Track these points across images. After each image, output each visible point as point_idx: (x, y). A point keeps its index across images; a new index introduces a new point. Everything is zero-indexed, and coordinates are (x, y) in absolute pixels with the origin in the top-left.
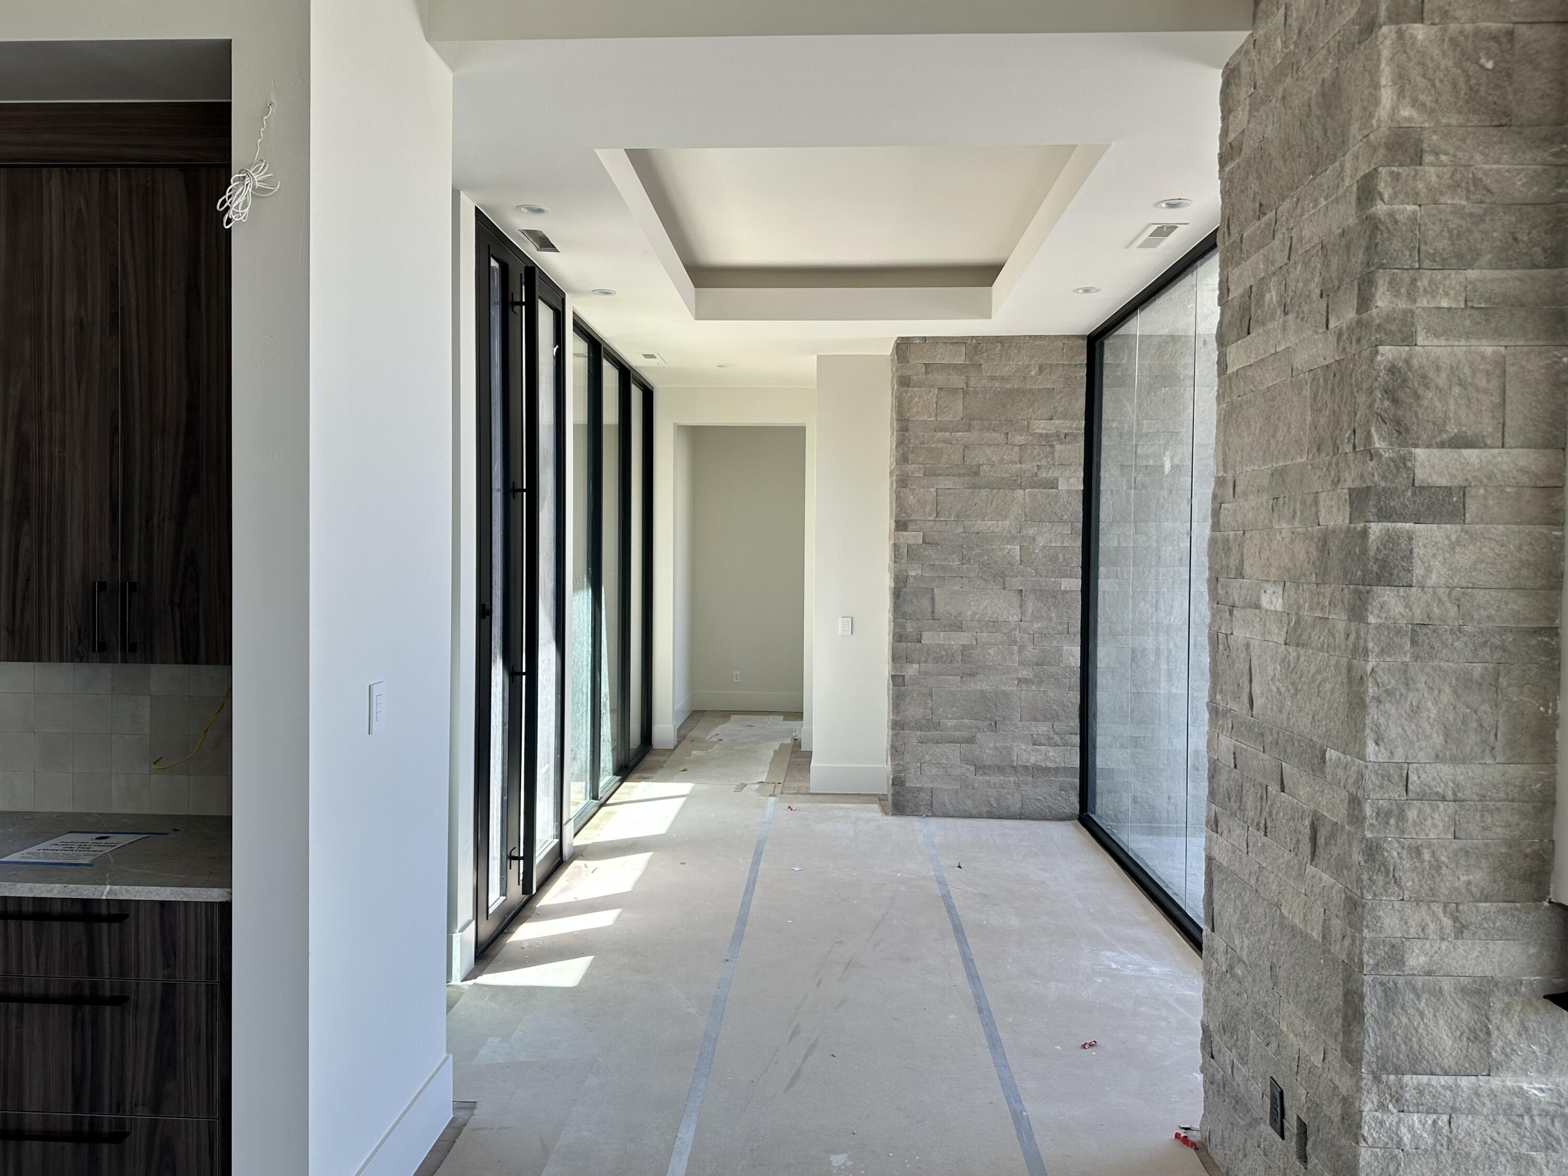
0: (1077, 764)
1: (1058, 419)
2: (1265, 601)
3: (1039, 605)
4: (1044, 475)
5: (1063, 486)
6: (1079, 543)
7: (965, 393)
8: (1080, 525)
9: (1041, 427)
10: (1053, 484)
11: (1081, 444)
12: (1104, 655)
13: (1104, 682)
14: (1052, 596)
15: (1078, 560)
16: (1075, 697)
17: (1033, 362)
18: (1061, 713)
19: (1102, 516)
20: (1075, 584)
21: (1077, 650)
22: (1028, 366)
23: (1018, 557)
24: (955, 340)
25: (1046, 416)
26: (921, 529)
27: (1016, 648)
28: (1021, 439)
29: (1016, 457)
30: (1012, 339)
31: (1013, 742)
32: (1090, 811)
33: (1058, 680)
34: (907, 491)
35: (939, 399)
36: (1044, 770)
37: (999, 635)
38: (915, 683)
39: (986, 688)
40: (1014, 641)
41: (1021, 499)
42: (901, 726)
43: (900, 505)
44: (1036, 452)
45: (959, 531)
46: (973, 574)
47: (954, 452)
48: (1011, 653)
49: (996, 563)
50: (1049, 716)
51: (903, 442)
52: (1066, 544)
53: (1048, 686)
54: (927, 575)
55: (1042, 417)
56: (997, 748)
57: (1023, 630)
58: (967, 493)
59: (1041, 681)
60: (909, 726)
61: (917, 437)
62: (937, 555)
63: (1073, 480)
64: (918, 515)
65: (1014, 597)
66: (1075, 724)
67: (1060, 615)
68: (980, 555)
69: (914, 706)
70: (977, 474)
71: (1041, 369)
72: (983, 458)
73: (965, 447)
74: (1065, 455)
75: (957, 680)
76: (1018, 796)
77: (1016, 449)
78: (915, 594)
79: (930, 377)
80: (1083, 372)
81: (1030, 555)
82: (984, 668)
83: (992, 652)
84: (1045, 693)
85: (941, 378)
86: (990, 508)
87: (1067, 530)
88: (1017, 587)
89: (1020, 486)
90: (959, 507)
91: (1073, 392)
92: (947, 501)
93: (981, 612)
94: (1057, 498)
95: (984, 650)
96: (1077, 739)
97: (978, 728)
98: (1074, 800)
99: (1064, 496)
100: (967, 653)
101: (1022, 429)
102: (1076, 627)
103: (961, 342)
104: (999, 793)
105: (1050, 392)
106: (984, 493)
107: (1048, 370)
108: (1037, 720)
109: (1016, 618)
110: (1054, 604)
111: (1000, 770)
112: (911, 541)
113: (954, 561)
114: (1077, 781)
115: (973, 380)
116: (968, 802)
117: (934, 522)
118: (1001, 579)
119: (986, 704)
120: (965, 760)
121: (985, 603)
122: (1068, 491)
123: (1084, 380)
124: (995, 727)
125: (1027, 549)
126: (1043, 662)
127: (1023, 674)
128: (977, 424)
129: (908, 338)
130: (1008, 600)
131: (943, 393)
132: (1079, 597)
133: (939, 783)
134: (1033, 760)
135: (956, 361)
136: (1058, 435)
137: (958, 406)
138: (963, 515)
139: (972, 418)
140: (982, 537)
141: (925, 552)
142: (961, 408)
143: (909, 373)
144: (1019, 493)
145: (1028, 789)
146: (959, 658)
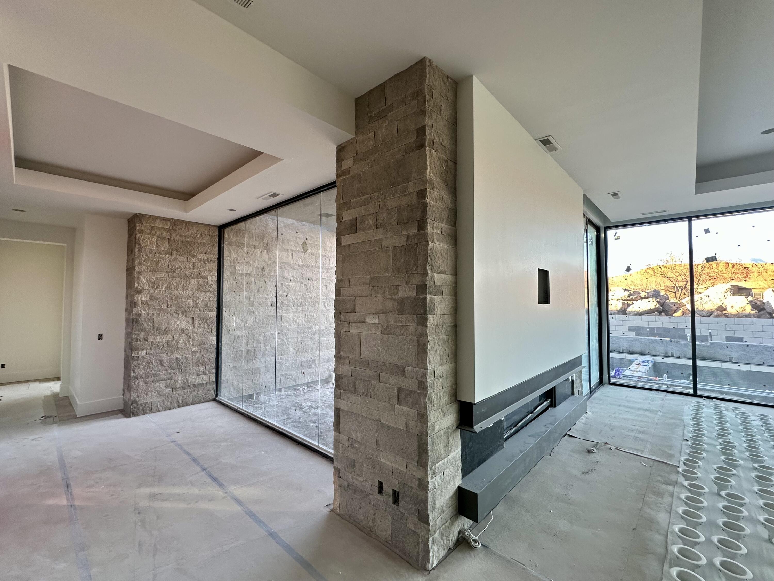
0: (214, 379)
1: (208, 254)
2: (368, 320)
3: (200, 322)
4: (203, 274)
5: (210, 278)
6: (215, 299)
7: (169, 240)
8: (216, 293)
9: (201, 256)
10: (206, 278)
11: (216, 264)
12: (225, 339)
13: (225, 349)
14: (205, 320)
15: (215, 305)
16: (214, 355)
17: (198, 232)
18: (208, 362)
19: (224, 290)
20: (214, 314)
21: (215, 338)
22: (196, 233)
23: (192, 305)
24: (165, 219)
25: (203, 253)
26: (148, 293)
27: (191, 339)
28: (193, 260)
29: (191, 267)
30: (190, 222)
31: (189, 376)
32: (219, 397)
33: (207, 350)
34: (142, 277)
35: (157, 241)
36: (202, 385)
37: (183, 335)
38: (145, 358)
39: (178, 356)
40: (190, 337)
41: (193, 283)
42: (137, 378)
43: (138, 283)
44: (199, 265)
45: (166, 294)
46: (173, 312)
47: (164, 263)
48: (189, 342)
49: (183, 307)
50: (204, 364)
51: (139, 257)
52: (211, 300)
53: (204, 353)
54: (151, 312)
55: (202, 253)
56: (182, 380)
57: (194, 332)
58: (170, 279)
59: (201, 351)
60: (141, 377)
61: (146, 255)
62: (156, 304)
63: (214, 277)
64: (147, 287)
65: (190, 320)
66: (214, 365)
67: (208, 326)
68: (176, 304)
69: (144, 369)
70: (174, 272)
71: (201, 235)
72: (177, 266)
73: (170, 261)
74: (211, 267)
75: (164, 355)
76: (191, 397)
77: (192, 264)
78: (145, 321)
79: (153, 232)
80: (217, 239)
81: (197, 304)
82: (177, 349)
83: (181, 342)
84: (202, 355)
85: (158, 233)
86: (180, 286)
87: (211, 295)
88: (191, 316)
89: (193, 278)
90: (166, 285)
91: (214, 245)
92: (161, 282)
93: (176, 326)
94: (207, 283)
95: (177, 342)
96: (214, 371)
97: (174, 373)
98: (213, 393)
99: (210, 282)
100: (169, 343)
101: (194, 256)
102: (215, 330)
103: (167, 220)
104: (183, 397)
105: (205, 244)
106: (178, 280)
107: (204, 236)
108: (199, 366)
109: (191, 328)
110: (206, 322)
111: (183, 388)
112: (143, 299)
113: (164, 307)
114: (214, 386)
115: (173, 235)
116: (169, 404)
117: (154, 291)
118: (185, 313)
119: (178, 363)
120: (167, 387)
121: (178, 323)
122: (212, 281)
123: (218, 241)
124: (181, 371)
125: (196, 301)
126: (202, 344)
127: (194, 349)
128: (175, 253)
129: (143, 214)
130: (188, 322)
131: (159, 239)
132: (215, 319)
133: (155, 399)
134: (197, 382)
135: (165, 227)
136: (208, 260)
137: (166, 245)
138: (168, 288)
139: (172, 250)
140: (177, 297)
141: (150, 303)
142: (168, 246)
143: (143, 228)
144: (192, 280)
145: (195, 393)
146: (166, 346)
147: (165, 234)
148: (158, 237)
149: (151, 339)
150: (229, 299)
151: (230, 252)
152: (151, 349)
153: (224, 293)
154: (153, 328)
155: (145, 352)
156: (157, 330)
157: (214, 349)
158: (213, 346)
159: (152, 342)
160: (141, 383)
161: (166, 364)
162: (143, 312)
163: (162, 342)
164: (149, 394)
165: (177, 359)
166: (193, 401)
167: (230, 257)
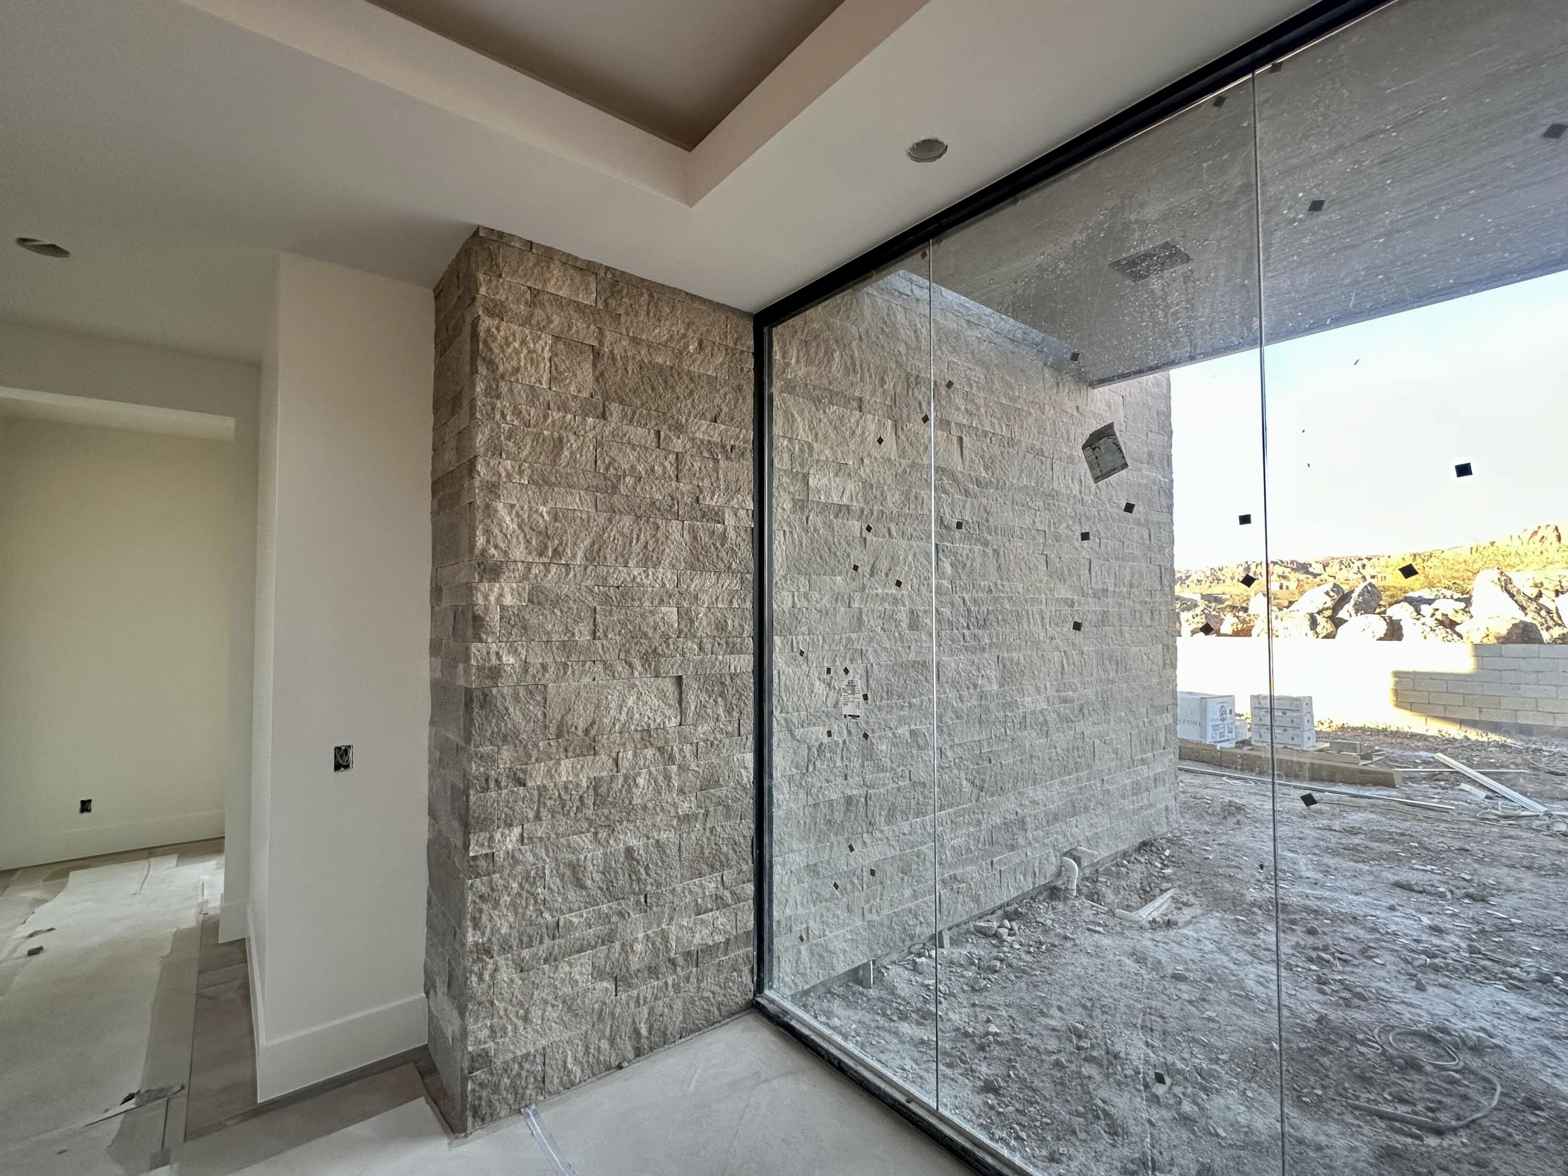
0: (751, 924)
1: (723, 423)
3: (704, 697)
4: (707, 501)
5: (730, 519)
6: (749, 603)
7: (597, 354)
8: (750, 577)
9: (702, 430)
10: (718, 516)
11: (749, 462)
13: (781, 797)
14: (719, 682)
15: (749, 628)
16: (748, 827)
17: (690, 333)
18: (731, 854)
20: (745, 662)
21: (751, 758)
22: (684, 336)
23: (676, 625)
24: (578, 264)
25: (708, 416)
26: (525, 578)
27: (674, 768)
28: (678, 444)
29: (671, 471)
30: (664, 288)
31: (671, 919)
32: (767, 992)
33: (727, 807)
34: (500, 506)
35: (554, 354)
36: (709, 950)
37: (650, 752)
38: (516, 862)
39: (633, 842)
40: (671, 759)
41: (676, 536)
42: (488, 952)
43: (487, 532)
44: (696, 467)
45: (589, 583)
46: (611, 656)
47: (581, 449)
48: (668, 778)
49: (645, 635)
50: (716, 864)
51: (490, 417)
52: (735, 605)
53: (717, 820)
54: (536, 661)
55: (703, 416)
56: (647, 937)
57: (685, 739)
58: (602, 519)
59: (706, 815)
60: (505, 947)
61: (517, 413)
62: (553, 625)
63: (742, 513)
64: (518, 552)
65: (669, 687)
66: (748, 867)
67: (729, 711)
68: (623, 625)
69: (514, 906)
70: (615, 488)
71: (701, 346)
72: (626, 467)
73: (598, 444)
74: (731, 476)
75: (585, 840)
76: (678, 1005)
77: (672, 457)
78: (516, 698)
79: (539, 314)
80: (750, 364)
81: (692, 622)
82: (629, 812)
83: (641, 781)
84: (712, 830)
85: (556, 320)
86: (636, 548)
87: (735, 585)
88: (674, 673)
89: (677, 516)
90: (588, 542)
91: (739, 388)
92: (570, 531)
93: (623, 717)
94: (724, 536)
95: (630, 781)
96: (750, 889)
97: (621, 914)
98: (747, 979)
99: (732, 534)
100: (603, 790)
101: (679, 428)
102: (749, 725)
103: (588, 269)
104: (651, 1011)
105: (712, 380)
106: (627, 520)
107: (708, 350)
108: (700, 875)
109: (674, 722)
110: (722, 694)
111: (653, 971)
112: (508, 600)
113: (582, 634)
114: (751, 950)
115: (609, 337)
116: (605, 1045)
117: (547, 566)
118: (651, 659)
119: (633, 871)
120: (599, 974)
121: (630, 702)
122: (736, 528)
123: (752, 374)
124: (645, 905)
125: (688, 611)
126: (710, 782)
127: (685, 807)
128: (615, 408)
129: (501, 234)
130: (662, 694)
131: (561, 346)
132: (750, 681)
133: (557, 1034)
134: (697, 940)
135: (582, 298)
136: (723, 447)
137: (586, 373)
138: (594, 556)
139: (607, 397)
140: (626, 594)
141: (533, 621)
142: (590, 378)
143: (501, 296)
144: (675, 525)
145: (691, 988)
146: (589, 802)
147: (582, 330)
148: (556, 338)
149: (538, 776)
150: (790, 603)
151: (790, 420)
152: (538, 817)
153: (776, 579)
154: (546, 727)
155: (517, 831)
156: (559, 735)
157: (748, 802)
158: (744, 788)
159: (542, 789)
160: (504, 975)
161: (593, 878)
162: (509, 659)
163: (578, 785)
164: (536, 1013)
165: (629, 851)
166: (684, 1021)
167: (790, 439)
